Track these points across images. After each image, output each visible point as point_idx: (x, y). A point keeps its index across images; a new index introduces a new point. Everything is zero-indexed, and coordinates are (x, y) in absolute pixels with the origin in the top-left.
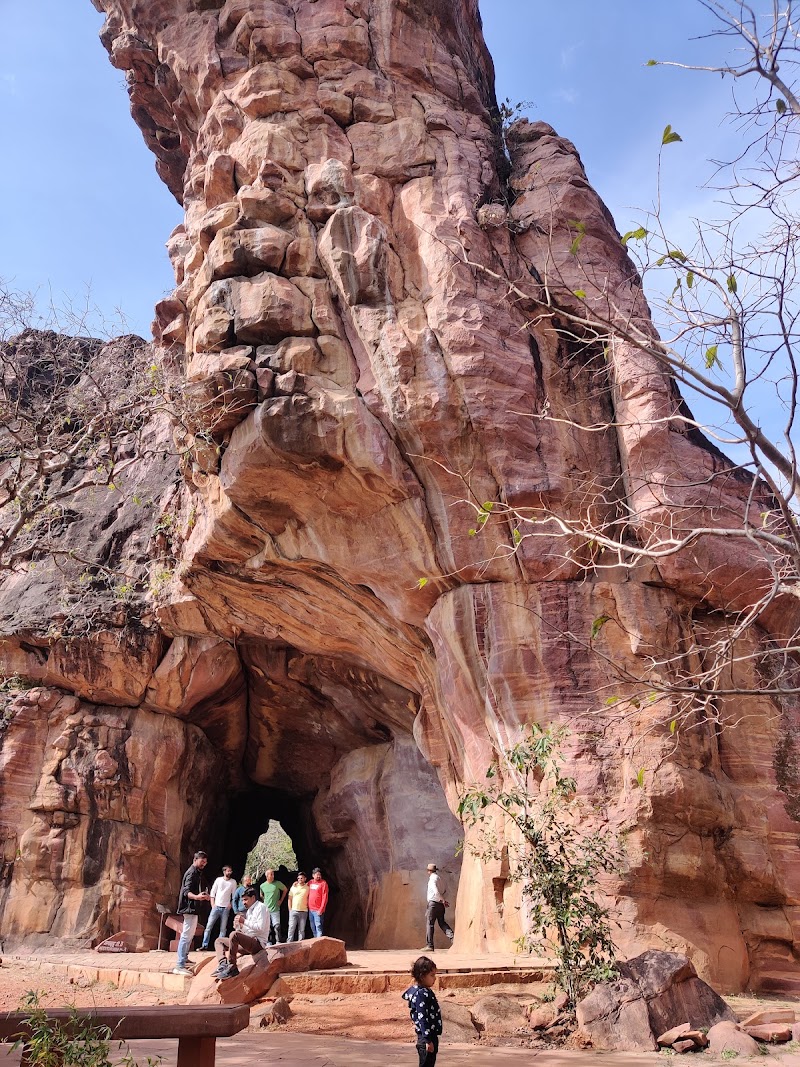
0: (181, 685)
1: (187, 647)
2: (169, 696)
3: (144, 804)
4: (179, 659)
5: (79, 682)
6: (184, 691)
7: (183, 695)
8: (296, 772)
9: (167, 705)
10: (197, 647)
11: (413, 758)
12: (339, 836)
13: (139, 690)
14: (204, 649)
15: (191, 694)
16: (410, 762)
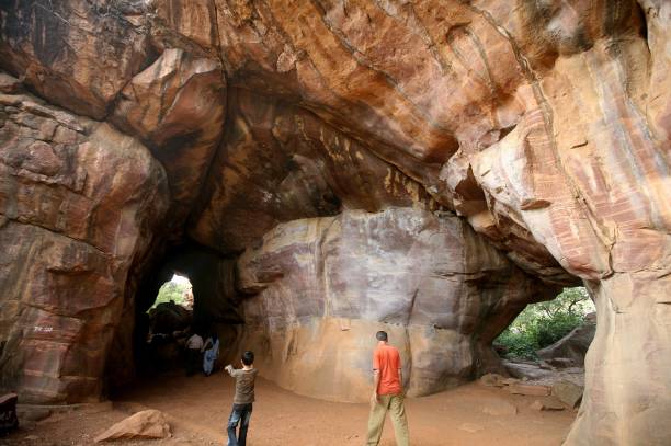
0: (162, 105)
1: (179, 63)
2: (144, 114)
3: (91, 217)
4: (166, 71)
5: (25, 55)
6: (163, 113)
7: (161, 118)
8: (231, 234)
9: (140, 123)
10: (190, 66)
11: (364, 228)
12: (261, 285)
13: (108, 92)
14: (198, 72)
15: (171, 120)
16: (361, 231)
